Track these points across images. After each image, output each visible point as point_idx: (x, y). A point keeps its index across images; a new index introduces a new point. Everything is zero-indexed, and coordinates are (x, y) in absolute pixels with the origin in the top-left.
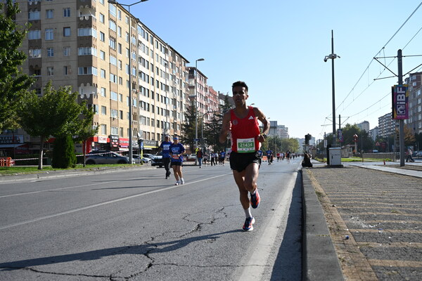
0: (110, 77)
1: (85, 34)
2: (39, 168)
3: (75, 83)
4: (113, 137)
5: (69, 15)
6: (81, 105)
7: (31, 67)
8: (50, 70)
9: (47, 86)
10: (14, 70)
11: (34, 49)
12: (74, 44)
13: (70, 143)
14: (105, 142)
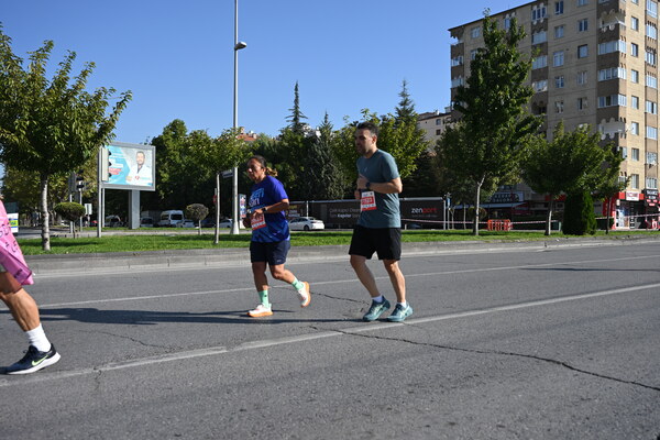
0: (645, 106)
1: (610, 51)
2: (546, 234)
3: (594, 118)
4: (648, 193)
5: (586, 29)
6: (606, 149)
7: (534, 105)
8: (559, 105)
9: (558, 127)
10: (518, 111)
11: (538, 81)
12: (592, 67)
13: (588, 200)
14: (637, 199)
